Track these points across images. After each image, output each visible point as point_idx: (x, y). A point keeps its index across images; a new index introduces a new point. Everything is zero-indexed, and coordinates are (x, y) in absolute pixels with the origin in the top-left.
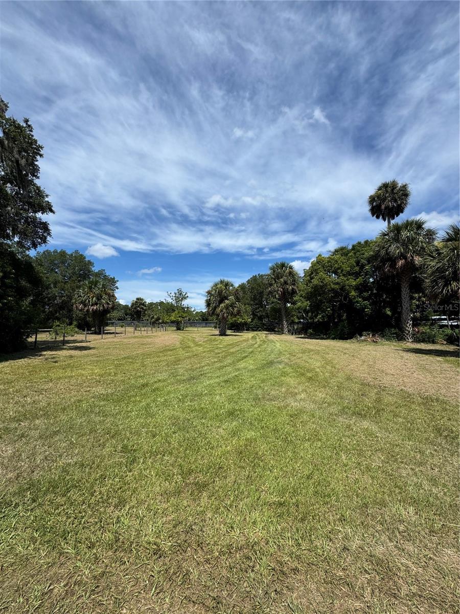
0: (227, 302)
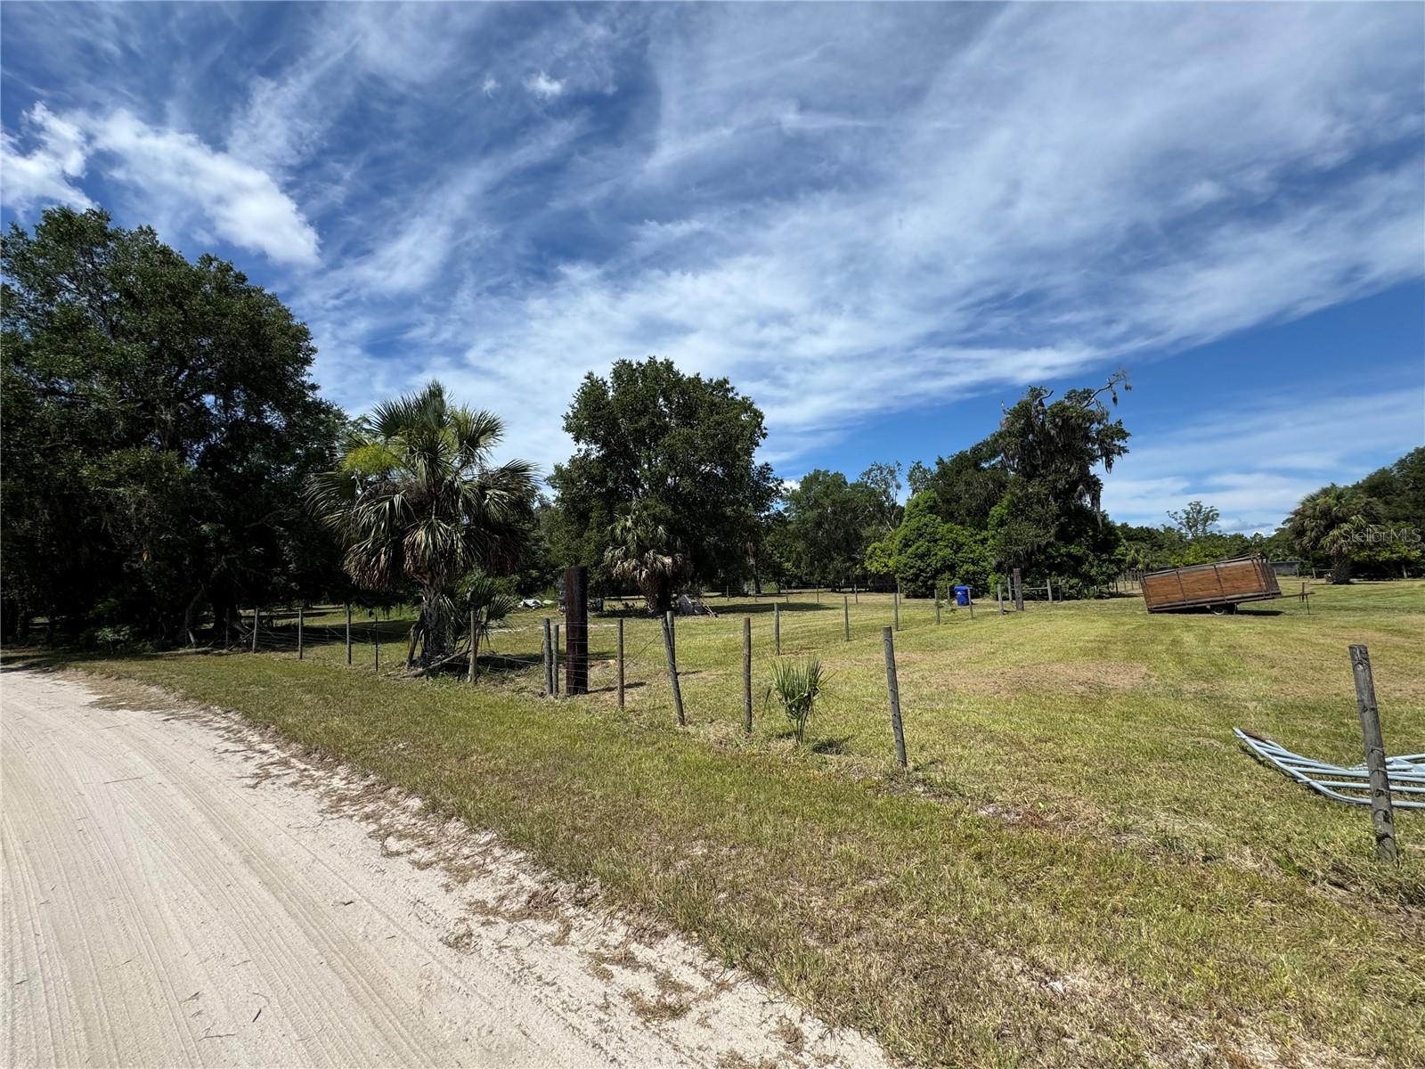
0: (1346, 526)
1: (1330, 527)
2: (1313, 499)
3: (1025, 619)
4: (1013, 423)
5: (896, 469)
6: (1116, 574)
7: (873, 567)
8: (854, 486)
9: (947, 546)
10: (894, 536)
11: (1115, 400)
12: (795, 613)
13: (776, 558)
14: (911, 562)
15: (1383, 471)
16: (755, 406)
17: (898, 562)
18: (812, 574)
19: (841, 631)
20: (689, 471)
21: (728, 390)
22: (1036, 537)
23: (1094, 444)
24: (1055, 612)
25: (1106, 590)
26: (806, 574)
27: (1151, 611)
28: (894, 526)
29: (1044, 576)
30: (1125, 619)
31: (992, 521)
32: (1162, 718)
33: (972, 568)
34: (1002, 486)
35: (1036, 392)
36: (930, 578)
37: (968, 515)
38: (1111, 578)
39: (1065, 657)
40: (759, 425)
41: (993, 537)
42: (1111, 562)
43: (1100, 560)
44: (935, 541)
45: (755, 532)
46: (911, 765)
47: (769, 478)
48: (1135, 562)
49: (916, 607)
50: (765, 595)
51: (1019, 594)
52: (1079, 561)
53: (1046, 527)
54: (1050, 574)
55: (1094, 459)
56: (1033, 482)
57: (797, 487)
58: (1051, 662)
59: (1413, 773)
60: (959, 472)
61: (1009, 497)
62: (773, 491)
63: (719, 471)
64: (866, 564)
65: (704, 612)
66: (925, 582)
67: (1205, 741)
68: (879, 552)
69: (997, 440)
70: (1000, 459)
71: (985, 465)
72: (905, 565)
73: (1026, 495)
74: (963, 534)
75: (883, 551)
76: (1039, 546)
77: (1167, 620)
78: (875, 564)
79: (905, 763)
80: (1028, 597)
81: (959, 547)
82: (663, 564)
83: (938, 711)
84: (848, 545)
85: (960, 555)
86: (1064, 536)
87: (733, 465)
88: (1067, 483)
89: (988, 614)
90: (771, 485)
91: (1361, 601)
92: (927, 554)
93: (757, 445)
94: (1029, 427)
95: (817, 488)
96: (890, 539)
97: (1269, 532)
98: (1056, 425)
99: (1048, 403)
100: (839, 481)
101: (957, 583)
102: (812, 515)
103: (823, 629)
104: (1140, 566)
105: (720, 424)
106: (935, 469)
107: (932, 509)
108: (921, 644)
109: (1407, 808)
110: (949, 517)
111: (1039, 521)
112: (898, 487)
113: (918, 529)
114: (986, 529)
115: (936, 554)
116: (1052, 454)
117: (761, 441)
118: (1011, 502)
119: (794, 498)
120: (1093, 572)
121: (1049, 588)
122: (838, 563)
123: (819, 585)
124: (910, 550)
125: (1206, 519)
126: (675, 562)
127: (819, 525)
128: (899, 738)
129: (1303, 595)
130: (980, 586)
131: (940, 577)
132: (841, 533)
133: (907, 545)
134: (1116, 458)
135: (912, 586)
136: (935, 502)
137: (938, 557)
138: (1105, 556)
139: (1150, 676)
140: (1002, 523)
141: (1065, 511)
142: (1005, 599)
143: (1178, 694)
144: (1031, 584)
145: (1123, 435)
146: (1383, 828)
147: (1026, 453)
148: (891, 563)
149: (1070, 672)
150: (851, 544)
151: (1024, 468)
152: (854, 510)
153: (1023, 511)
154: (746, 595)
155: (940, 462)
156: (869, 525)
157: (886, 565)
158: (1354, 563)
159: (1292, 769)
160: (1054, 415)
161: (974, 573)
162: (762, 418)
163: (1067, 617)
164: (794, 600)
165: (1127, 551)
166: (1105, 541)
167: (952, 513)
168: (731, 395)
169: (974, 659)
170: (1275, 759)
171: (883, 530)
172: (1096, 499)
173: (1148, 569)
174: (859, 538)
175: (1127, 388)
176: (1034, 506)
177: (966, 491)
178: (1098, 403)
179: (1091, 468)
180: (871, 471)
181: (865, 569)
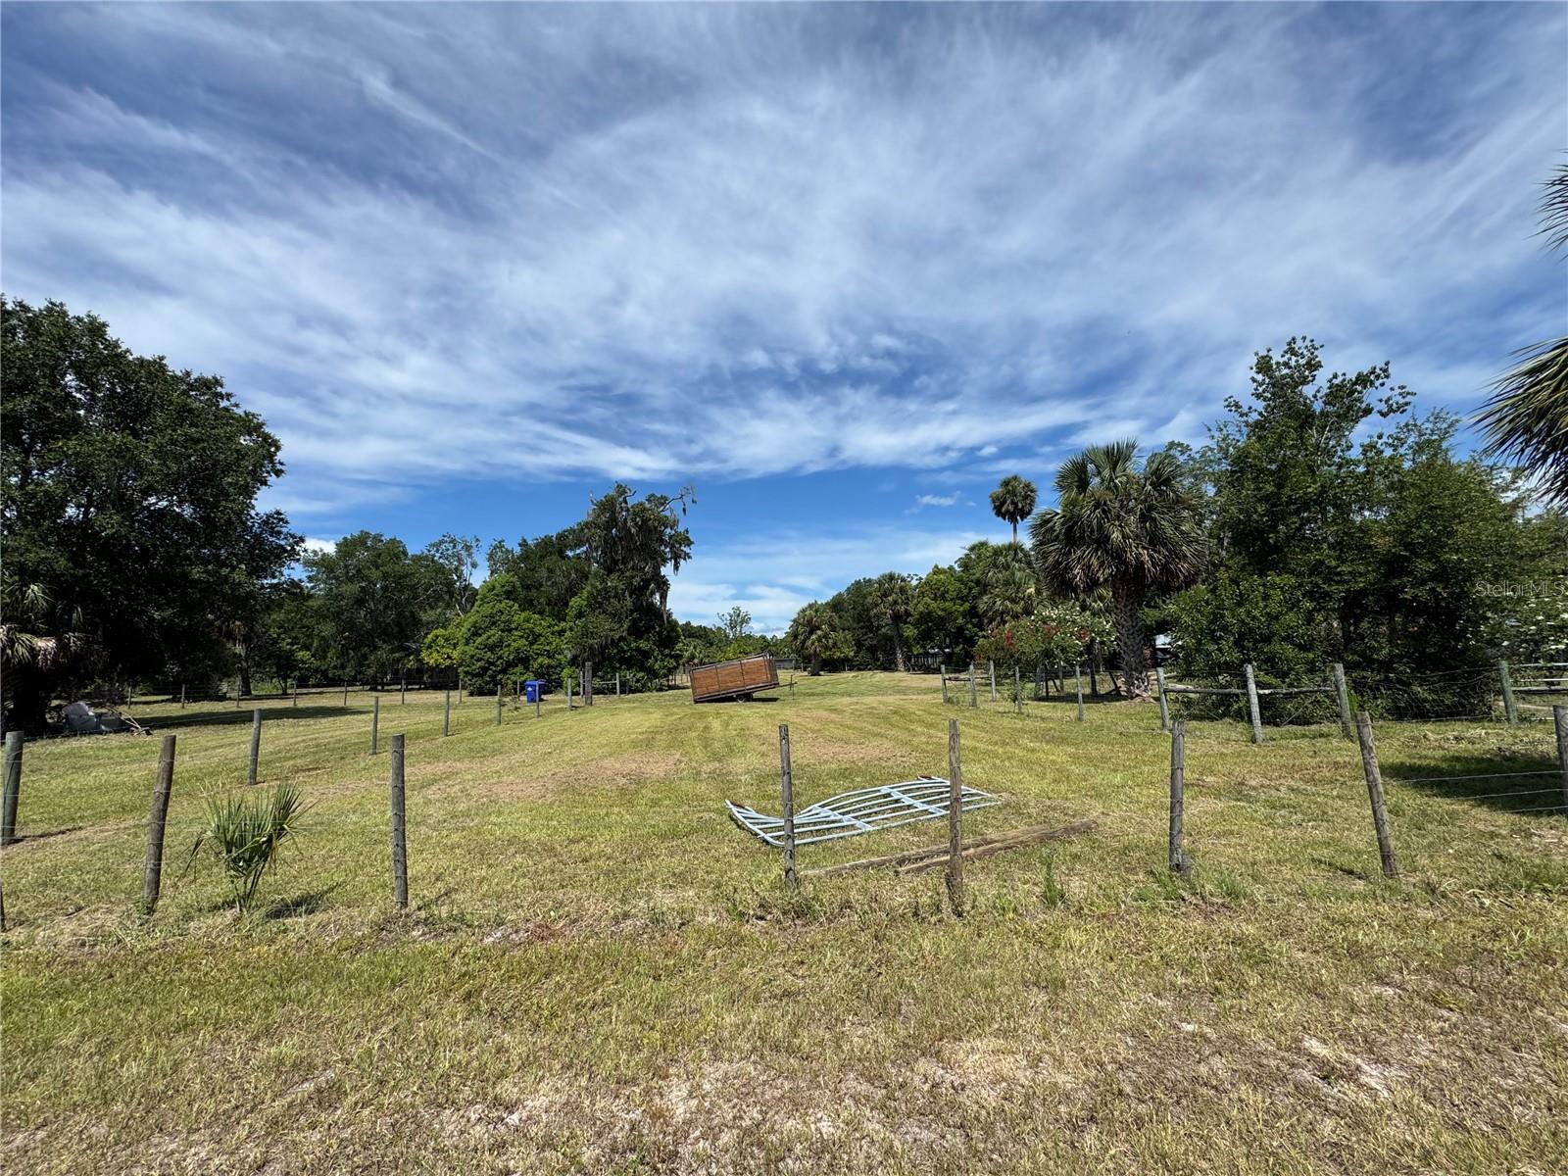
0: (819, 632)
1: (811, 633)
2: (803, 611)
3: (592, 714)
4: (599, 516)
5: (474, 544)
6: (676, 668)
7: (431, 659)
8: (417, 559)
9: (522, 637)
10: (462, 622)
11: (684, 510)
12: (303, 722)
13: (285, 645)
14: (480, 654)
15: (840, 594)
16: (267, 429)
17: (463, 653)
18: (343, 667)
19: (367, 742)
20: (122, 503)
21: (221, 396)
22: (611, 630)
23: (666, 547)
24: (621, 705)
25: (666, 683)
26: (335, 667)
27: (696, 702)
28: (465, 612)
29: (614, 670)
30: (675, 710)
31: (571, 612)
32: (684, 800)
33: (546, 661)
34: (585, 576)
35: (622, 489)
36: (500, 672)
37: (548, 605)
38: (671, 671)
39: (617, 750)
40: (271, 457)
41: (571, 629)
42: (672, 656)
43: (663, 655)
44: (510, 631)
45: (245, 605)
46: (413, 904)
47: (280, 533)
48: (693, 657)
49: (479, 706)
50: (259, 698)
51: (589, 689)
52: (646, 655)
53: (620, 621)
54: (620, 668)
55: (665, 561)
56: (612, 576)
57: (330, 548)
58: (601, 758)
59: (822, 815)
60: (542, 557)
61: (589, 588)
62: (285, 551)
63: (187, 511)
64: (423, 655)
65: (122, 727)
66: (493, 677)
67: (706, 815)
68: (441, 641)
69: (583, 530)
70: (584, 549)
71: (570, 554)
72: (472, 657)
73: (605, 589)
74: (541, 624)
75: (446, 640)
76: (612, 640)
77: (705, 709)
78: (435, 655)
79: (405, 904)
80: (598, 692)
81: (535, 638)
82: (32, 650)
83: (471, 829)
84: (402, 630)
85: (535, 647)
86: (636, 631)
87: (216, 505)
88: (642, 580)
89: (556, 711)
90: (283, 543)
91: (822, 688)
92: (499, 644)
93: (265, 483)
94: (612, 522)
95: (363, 555)
96: (457, 626)
97: (781, 635)
98: (636, 524)
99: (631, 502)
100: (395, 551)
101: (529, 678)
102: (351, 589)
103: (340, 741)
104: (696, 661)
105: (197, 441)
106: (517, 550)
107: (510, 594)
108: (471, 750)
109: (813, 843)
110: (528, 604)
111: (615, 616)
112: (474, 565)
113: (491, 616)
114: (564, 620)
115: (509, 645)
116: (631, 550)
117: (272, 479)
118: (591, 594)
119: (323, 563)
120: (657, 667)
121: (617, 682)
122: (384, 652)
123: (352, 682)
124: (479, 640)
125: (742, 622)
126: (62, 646)
127: (360, 602)
128: (400, 873)
129: (791, 685)
130: (554, 680)
131: (511, 670)
132: (392, 615)
133: (476, 634)
134: (682, 562)
135: (479, 682)
136: (514, 586)
137: (511, 649)
138: (667, 651)
139: (681, 762)
140: (580, 615)
141: (638, 607)
142: (574, 694)
143: (696, 775)
144: (602, 678)
145: (689, 543)
146: (789, 864)
147: (609, 545)
148: (455, 654)
149: (618, 766)
150: (404, 630)
151: (605, 561)
152: (414, 588)
153: (601, 604)
154: (222, 698)
155: (524, 544)
156: (432, 608)
157: (449, 657)
158: (823, 660)
159: (755, 828)
160: (636, 514)
161: (549, 666)
162: (278, 448)
163: (630, 710)
164: (304, 703)
165: (687, 648)
166: (668, 636)
167: (532, 600)
168: (223, 404)
169: (528, 761)
170: (747, 822)
171: (449, 614)
172: (664, 597)
173: (702, 663)
174: (417, 623)
175: (693, 502)
176: (612, 600)
177: (549, 578)
178: (672, 511)
179: (662, 569)
180: (442, 542)
181: (421, 661)
